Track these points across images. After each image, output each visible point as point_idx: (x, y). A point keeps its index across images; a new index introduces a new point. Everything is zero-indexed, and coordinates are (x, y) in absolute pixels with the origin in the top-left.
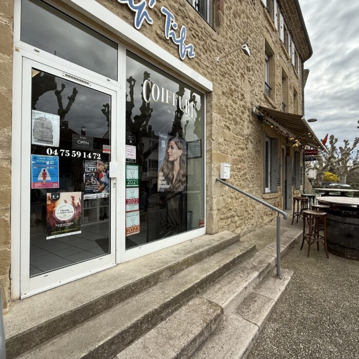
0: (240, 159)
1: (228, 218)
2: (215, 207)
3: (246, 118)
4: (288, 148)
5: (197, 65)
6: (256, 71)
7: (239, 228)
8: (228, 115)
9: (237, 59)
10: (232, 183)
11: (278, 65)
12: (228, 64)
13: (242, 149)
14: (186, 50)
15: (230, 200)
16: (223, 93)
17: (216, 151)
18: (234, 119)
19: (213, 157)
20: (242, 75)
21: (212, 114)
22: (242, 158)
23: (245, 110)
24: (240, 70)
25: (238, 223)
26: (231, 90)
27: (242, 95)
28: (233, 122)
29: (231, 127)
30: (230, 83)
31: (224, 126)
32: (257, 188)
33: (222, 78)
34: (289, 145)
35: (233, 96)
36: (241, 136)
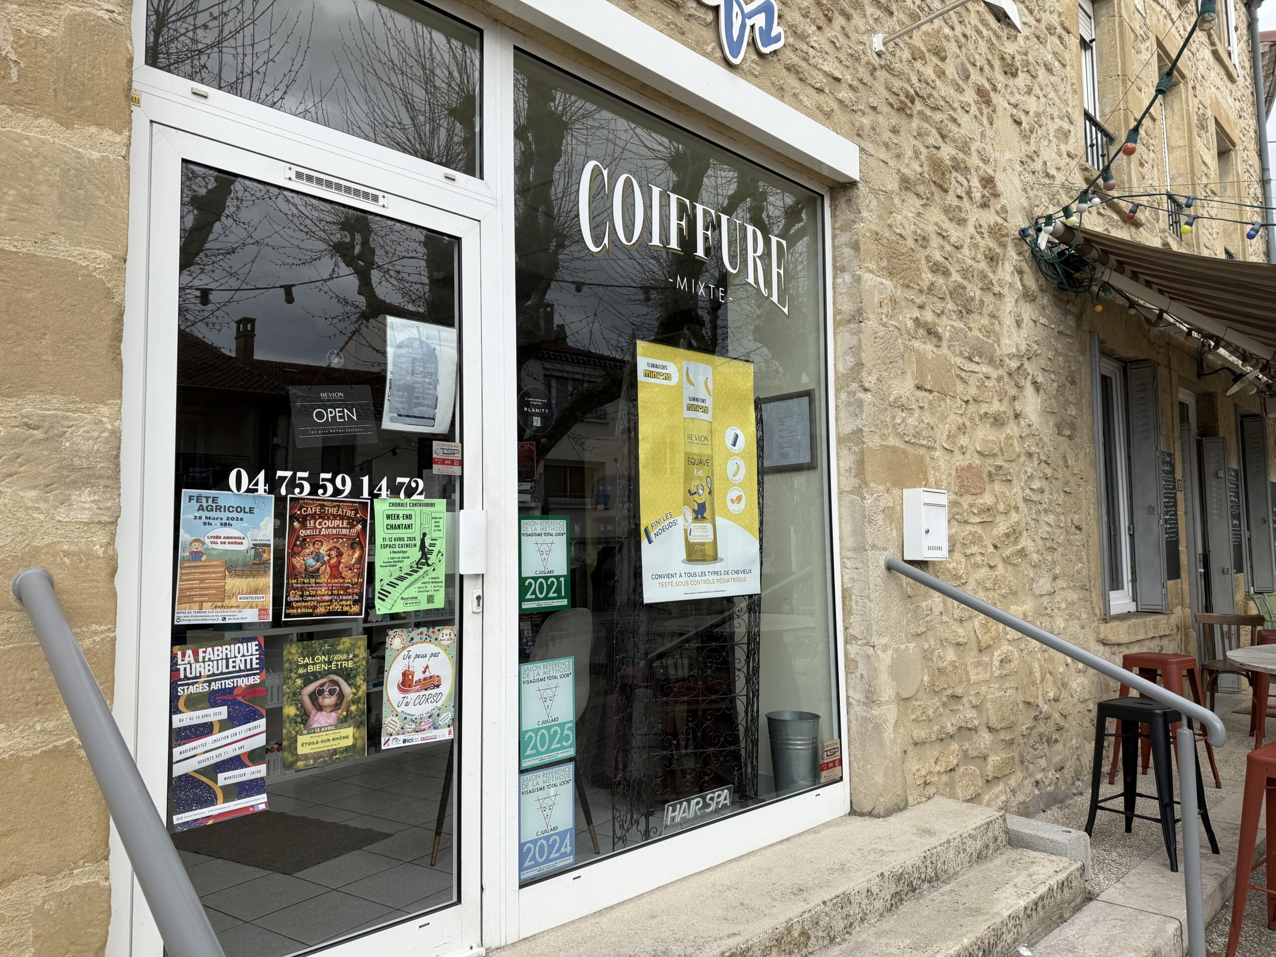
0: (989, 465)
1: (944, 739)
2: (887, 690)
3: (1009, 278)
4: (1207, 401)
5: (791, 81)
6: (1042, 72)
7: (1001, 787)
8: (927, 277)
9: (959, 29)
10: (957, 577)
11: (1139, 32)
12: (923, 58)
13: (998, 421)
14: (749, 23)
15: (951, 655)
16: (906, 184)
17: (883, 436)
18: (957, 292)
19: (868, 466)
20: (983, 95)
21: (858, 280)
22: (1000, 462)
23: (1003, 246)
24: (975, 76)
25: (994, 759)
26: (937, 165)
27: (988, 182)
28: (950, 306)
29: (945, 326)
30: (934, 138)
31: (910, 324)
32: (1073, 596)
33: (895, 119)
34: (1210, 385)
35: (946, 191)
36: (991, 362)
